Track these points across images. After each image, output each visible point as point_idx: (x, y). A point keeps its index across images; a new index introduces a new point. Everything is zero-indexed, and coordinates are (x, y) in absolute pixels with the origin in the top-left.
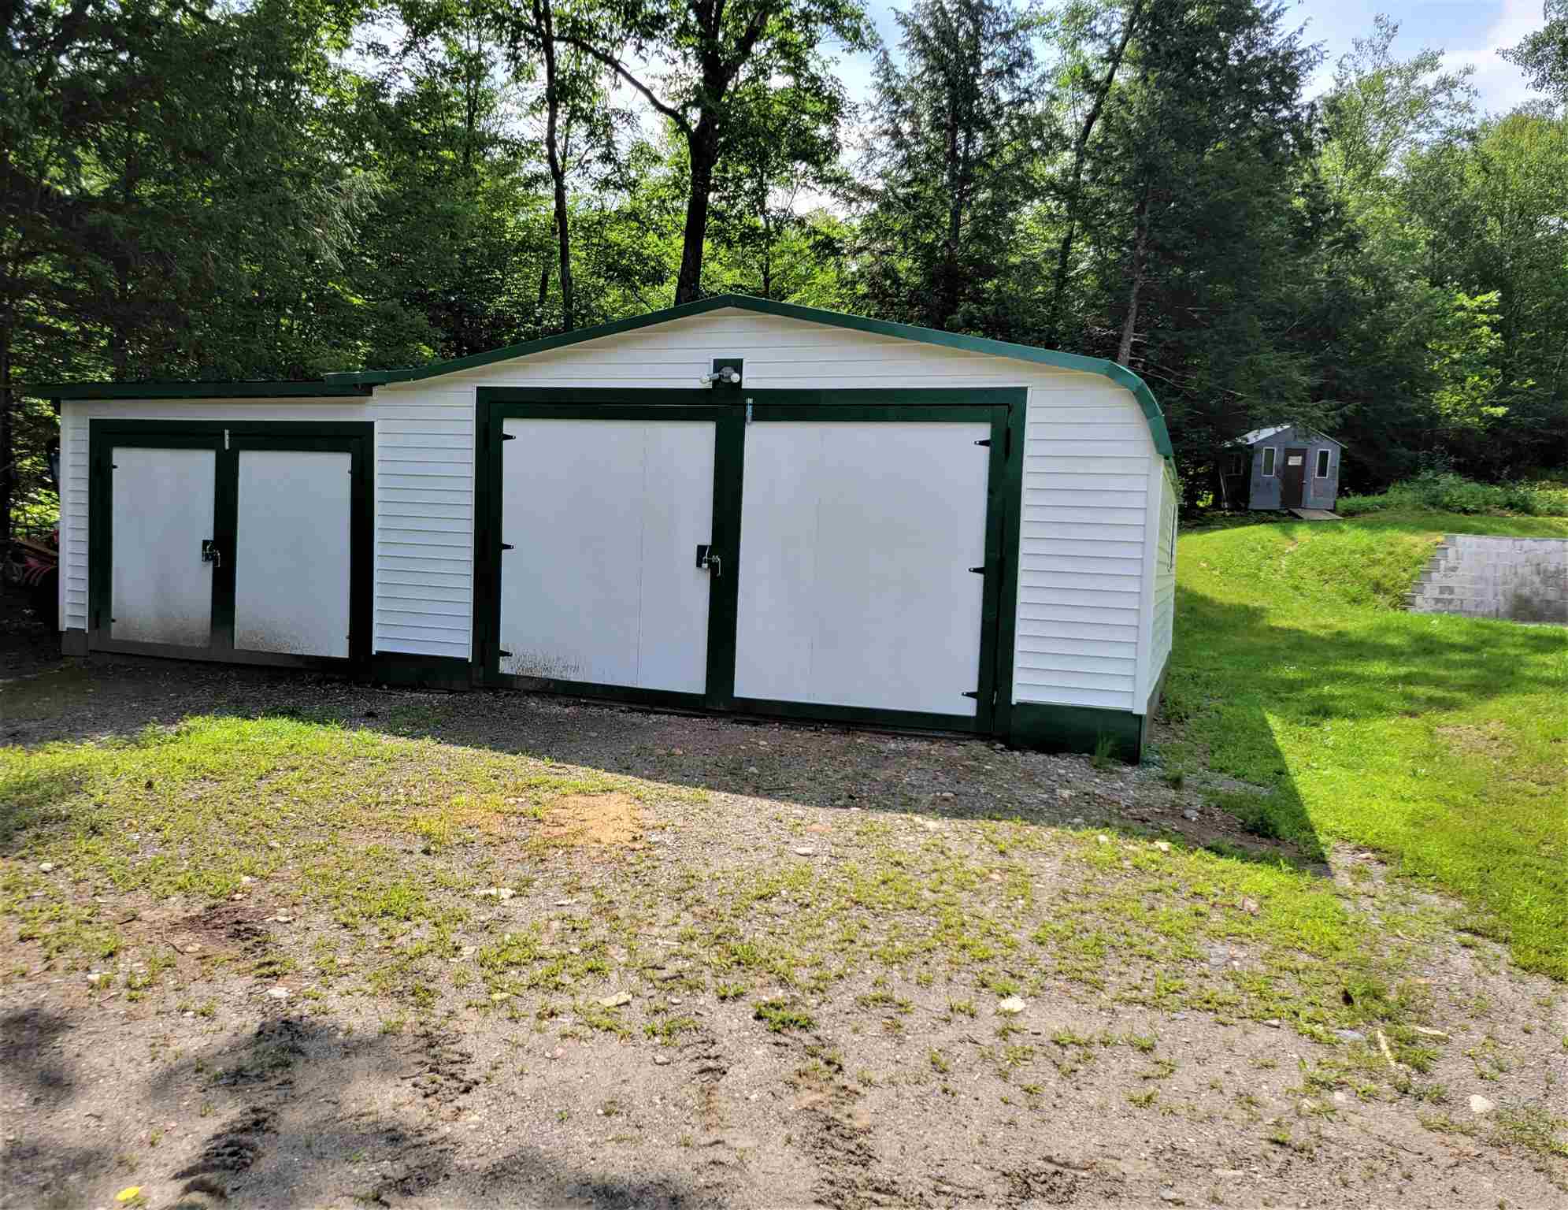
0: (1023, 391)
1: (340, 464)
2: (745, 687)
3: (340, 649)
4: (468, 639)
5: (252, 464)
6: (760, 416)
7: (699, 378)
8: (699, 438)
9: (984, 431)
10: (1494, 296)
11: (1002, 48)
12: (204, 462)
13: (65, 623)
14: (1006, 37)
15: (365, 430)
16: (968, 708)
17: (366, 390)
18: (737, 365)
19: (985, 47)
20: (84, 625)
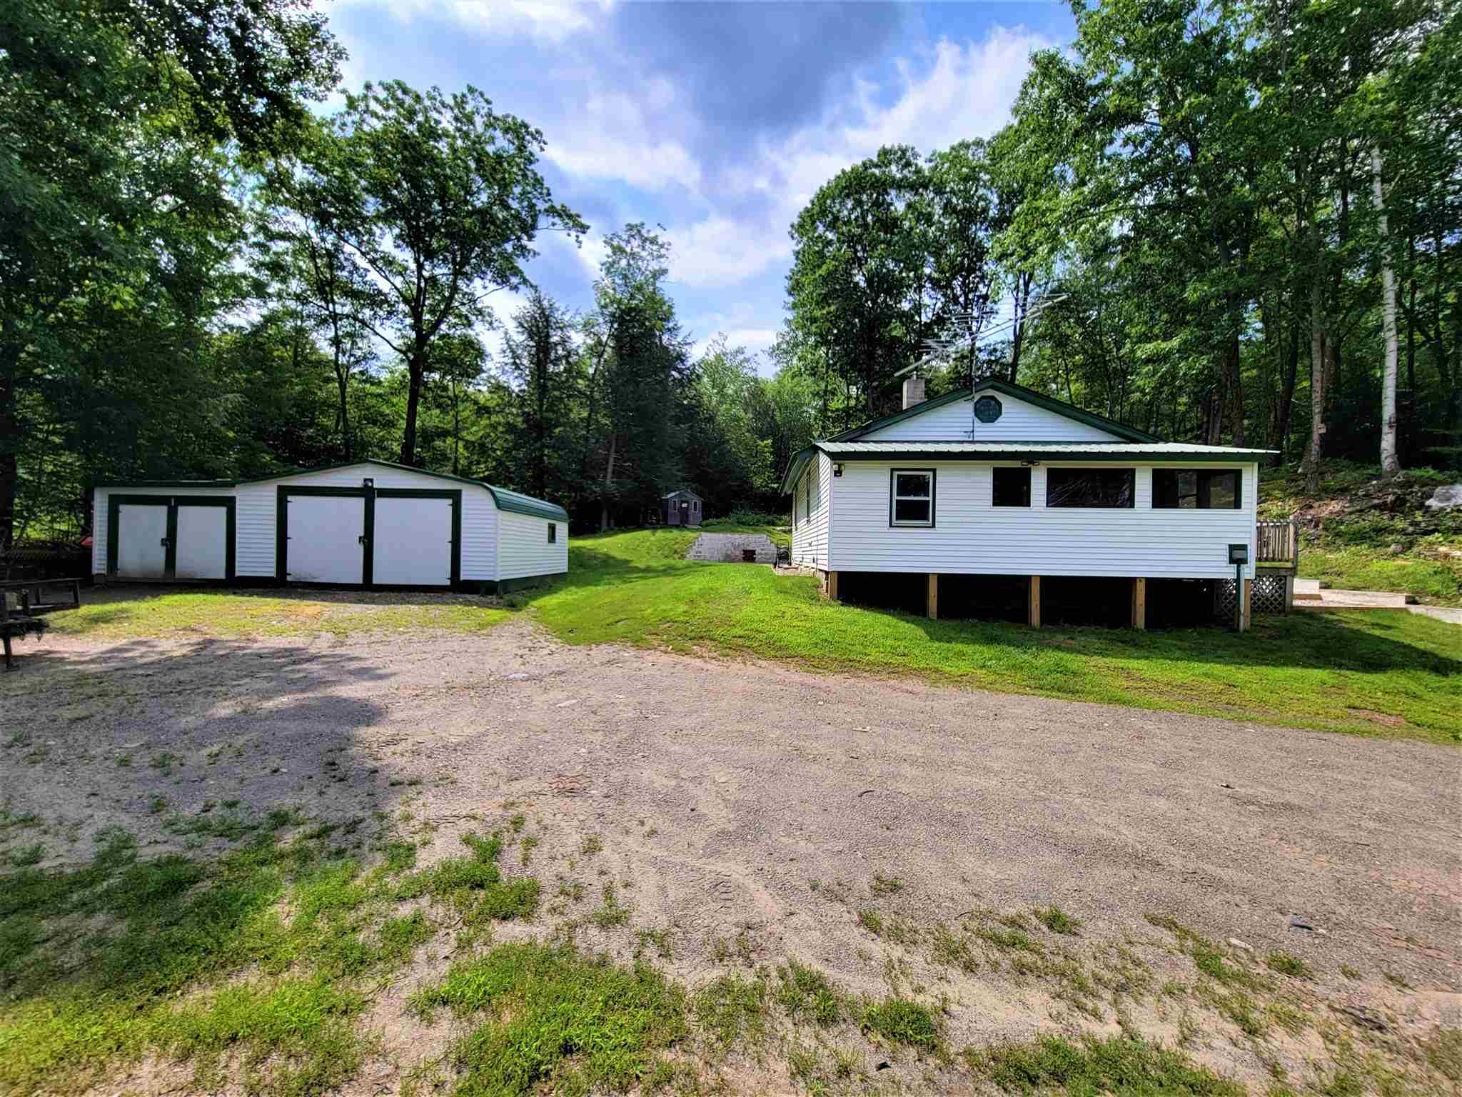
0: (460, 491)
1: (223, 511)
2: (376, 580)
3: (222, 576)
4: (274, 570)
5: (182, 510)
6: (380, 496)
7: (359, 484)
8: (360, 503)
9: (450, 501)
10: (770, 441)
11: (559, 333)
12: (162, 511)
13: (95, 571)
14: (561, 329)
15: (232, 500)
16: (448, 583)
17: (232, 485)
18: (371, 480)
19: (552, 332)
20: (104, 572)
